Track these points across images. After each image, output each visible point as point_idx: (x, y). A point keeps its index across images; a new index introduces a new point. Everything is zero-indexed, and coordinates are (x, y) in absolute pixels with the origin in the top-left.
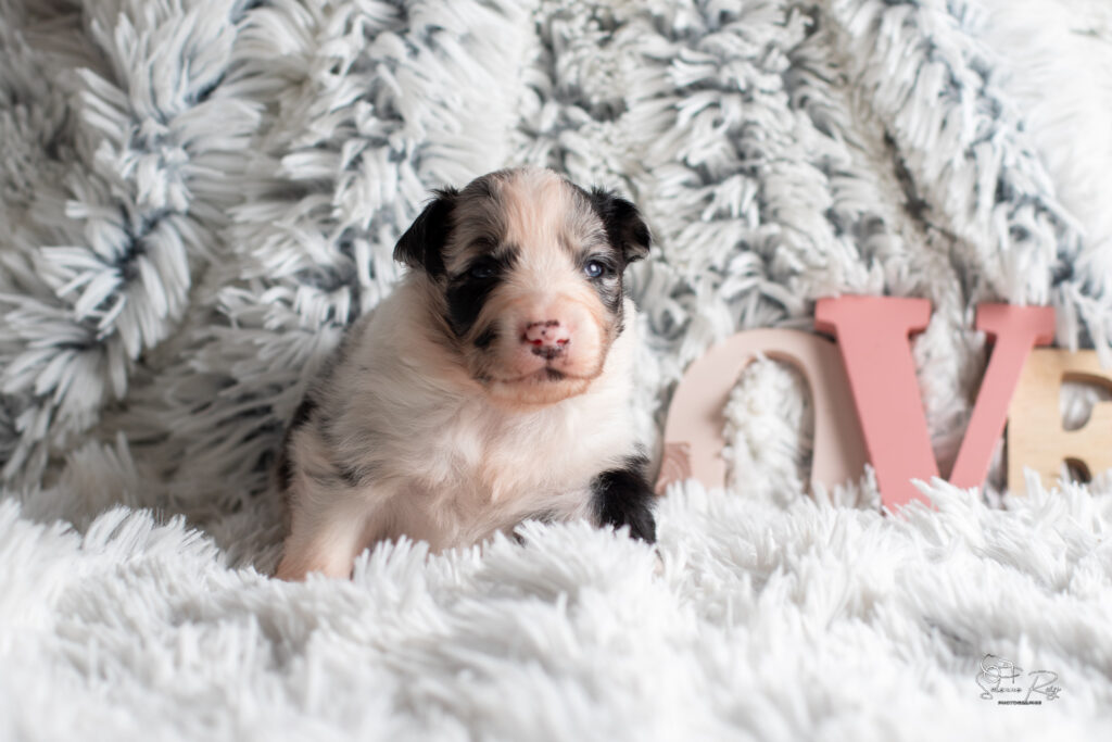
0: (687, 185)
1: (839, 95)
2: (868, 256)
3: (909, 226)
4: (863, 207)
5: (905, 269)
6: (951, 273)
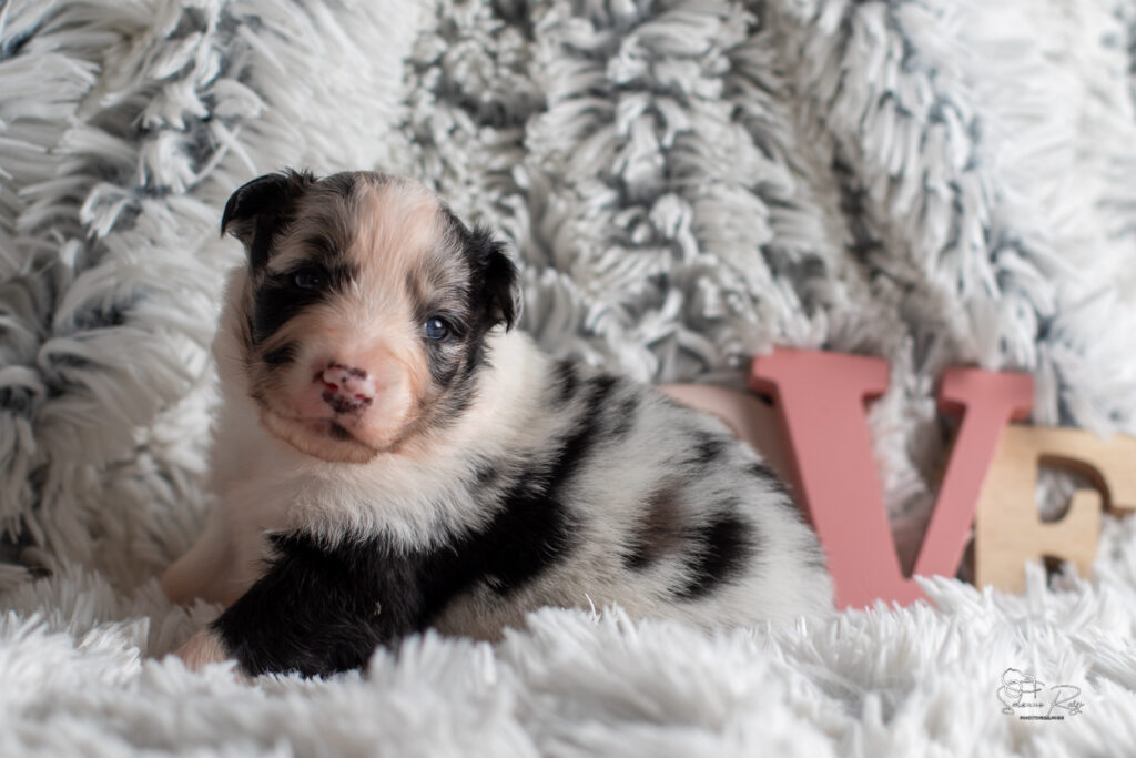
1: (783, 109)
2: (808, 304)
3: (853, 272)
4: (807, 247)
6: (903, 328)
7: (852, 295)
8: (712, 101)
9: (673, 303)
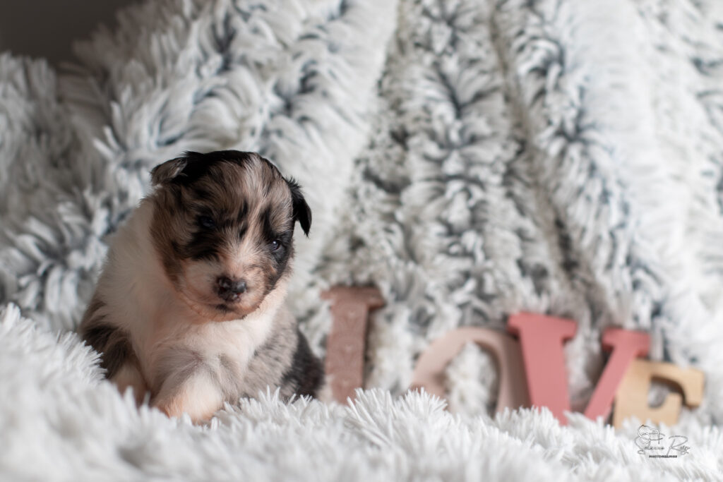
0: (440, 235)
1: (531, 193)
2: (539, 290)
3: (562, 275)
4: (538, 261)
6: (585, 306)
7: (562, 286)
8: (496, 186)
9: (471, 285)
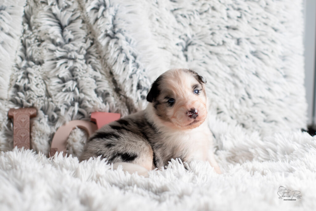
0: (59, 83)
1: (99, 61)
2: (105, 102)
3: (115, 95)
4: (105, 89)
5: (114, 106)
6: (126, 107)
8: (81, 60)
